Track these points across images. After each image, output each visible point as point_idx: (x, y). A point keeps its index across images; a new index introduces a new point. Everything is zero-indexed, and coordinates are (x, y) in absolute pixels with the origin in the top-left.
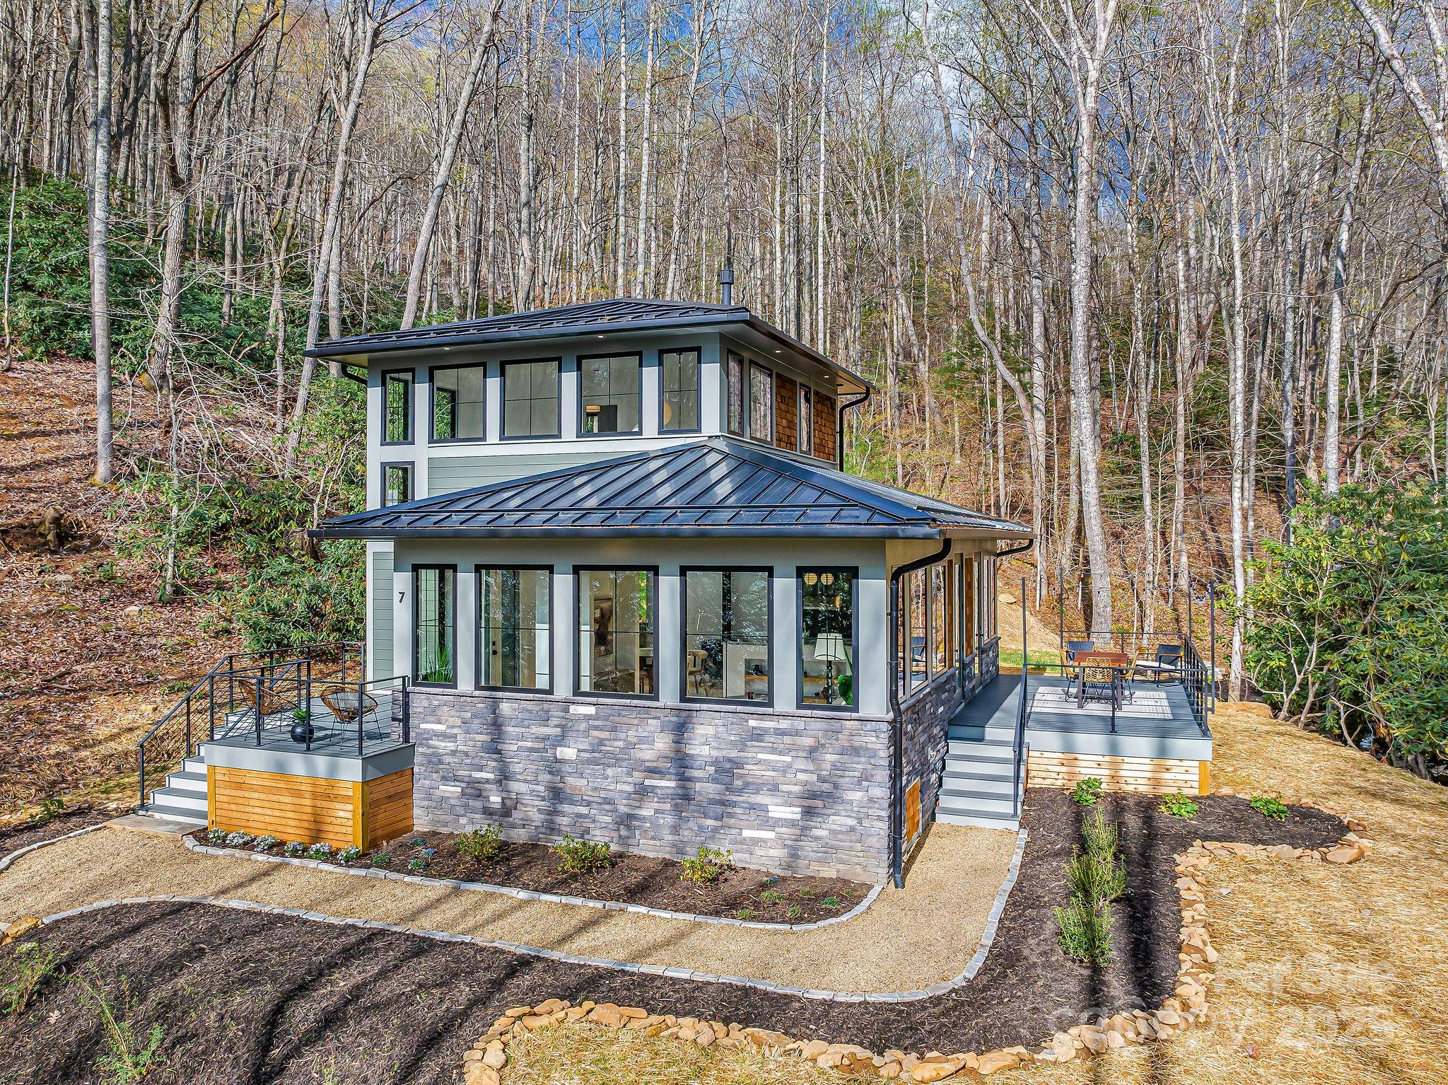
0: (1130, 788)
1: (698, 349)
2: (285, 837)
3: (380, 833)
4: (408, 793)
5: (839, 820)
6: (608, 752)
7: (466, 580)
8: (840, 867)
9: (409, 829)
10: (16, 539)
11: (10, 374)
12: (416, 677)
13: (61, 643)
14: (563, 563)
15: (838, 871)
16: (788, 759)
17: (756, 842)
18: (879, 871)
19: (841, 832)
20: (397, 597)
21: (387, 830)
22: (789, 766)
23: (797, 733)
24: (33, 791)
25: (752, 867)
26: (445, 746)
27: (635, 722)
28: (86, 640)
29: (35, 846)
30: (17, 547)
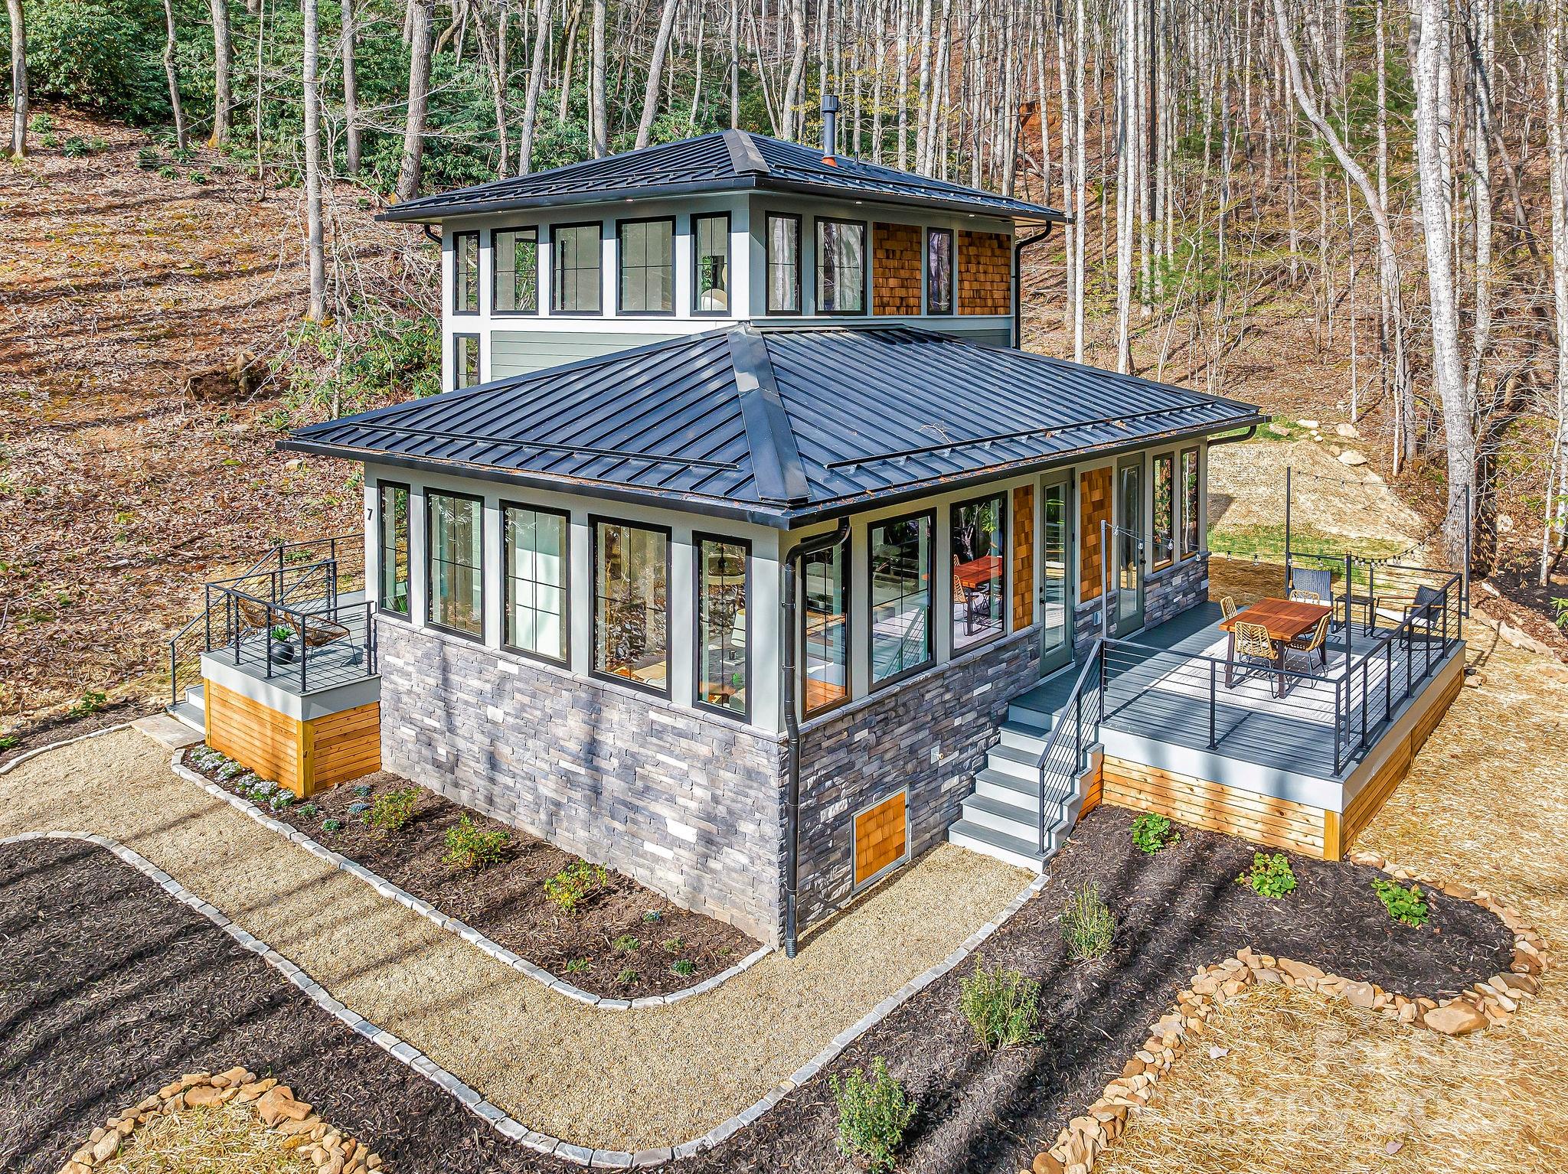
0: (1234, 831)
1: (728, 214)
2: (253, 765)
3: (330, 774)
4: (376, 729)
5: (733, 857)
6: (529, 720)
7: (417, 502)
8: (735, 912)
9: (376, 767)
10: (207, 387)
11: (264, 205)
12: (382, 603)
13: (209, 503)
14: (493, 497)
15: (732, 916)
16: (684, 766)
17: (657, 859)
18: (768, 929)
19: (734, 870)
20: (367, 513)
21: (341, 771)
22: (686, 774)
23: (690, 736)
24: (108, 674)
25: (653, 889)
26: (403, 684)
27: (551, 691)
28: (233, 500)
29: (50, 747)
30: (208, 396)
